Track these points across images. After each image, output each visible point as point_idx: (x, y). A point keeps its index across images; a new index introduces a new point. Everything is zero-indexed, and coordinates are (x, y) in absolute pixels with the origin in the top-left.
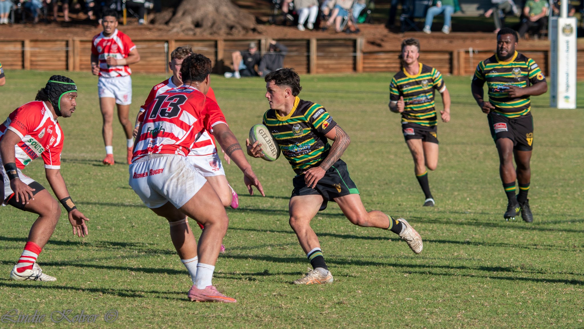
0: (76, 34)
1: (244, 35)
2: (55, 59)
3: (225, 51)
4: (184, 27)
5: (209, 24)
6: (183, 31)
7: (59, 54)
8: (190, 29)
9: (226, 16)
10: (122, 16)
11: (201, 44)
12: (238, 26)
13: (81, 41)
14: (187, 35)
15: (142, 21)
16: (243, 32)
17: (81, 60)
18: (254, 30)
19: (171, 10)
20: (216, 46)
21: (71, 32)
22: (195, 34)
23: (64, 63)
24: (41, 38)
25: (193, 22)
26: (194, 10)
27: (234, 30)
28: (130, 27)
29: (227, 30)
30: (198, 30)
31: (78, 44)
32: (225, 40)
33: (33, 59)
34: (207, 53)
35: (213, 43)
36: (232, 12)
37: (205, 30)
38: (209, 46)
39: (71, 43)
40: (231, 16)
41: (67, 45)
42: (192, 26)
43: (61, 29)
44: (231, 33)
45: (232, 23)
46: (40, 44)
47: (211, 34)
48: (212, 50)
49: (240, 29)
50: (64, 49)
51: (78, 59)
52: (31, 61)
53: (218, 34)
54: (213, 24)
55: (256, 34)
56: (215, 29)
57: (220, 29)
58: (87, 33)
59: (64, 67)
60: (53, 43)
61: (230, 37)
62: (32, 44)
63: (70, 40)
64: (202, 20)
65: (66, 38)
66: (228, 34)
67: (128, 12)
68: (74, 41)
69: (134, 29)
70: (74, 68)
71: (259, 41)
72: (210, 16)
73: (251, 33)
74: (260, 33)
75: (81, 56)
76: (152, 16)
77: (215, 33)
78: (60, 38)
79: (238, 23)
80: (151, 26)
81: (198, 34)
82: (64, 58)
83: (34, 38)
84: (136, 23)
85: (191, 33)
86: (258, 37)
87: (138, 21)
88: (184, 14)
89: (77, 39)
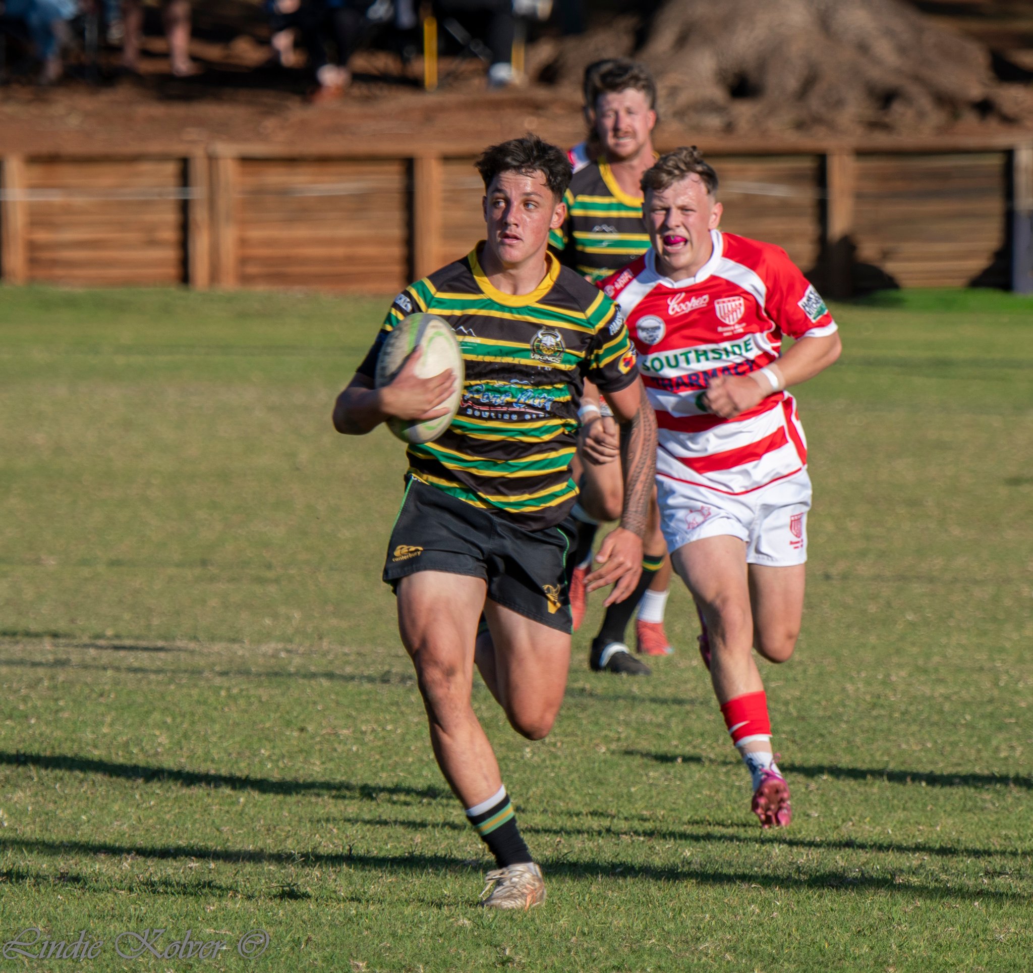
0: (222, 130)
1: (941, 130)
2: (131, 236)
3: (859, 196)
4: (683, 98)
5: (792, 83)
6: (680, 114)
7: (150, 217)
8: (711, 107)
9: (863, 48)
10: (420, 51)
11: (755, 168)
12: (913, 89)
13: (246, 160)
14: (697, 129)
15: (502, 72)
16: (936, 117)
17: (243, 242)
18: (985, 108)
19: (627, 23)
20: (821, 178)
21: (200, 123)
22: (729, 128)
23: (171, 254)
24: (71, 147)
25: (721, 76)
26: (727, 23)
27: (897, 108)
28: (450, 98)
29: (869, 112)
30: (744, 110)
31: (229, 171)
32: (861, 153)
33: (42, 236)
34: (784, 208)
35: (807, 164)
36: (889, 33)
37: (772, 111)
38: (793, 178)
39: (199, 169)
40: (884, 49)
41: (185, 177)
42: (718, 94)
43: (158, 110)
44: (887, 120)
45: (892, 81)
46: (68, 174)
47: (800, 126)
48: (805, 195)
49: (925, 102)
50: (173, 194)
51: (229, 236)
52: (32, 246)
53: (831, 126)
54: (809, 83)
55: (993, 123)
56: (814, 103)
57: (839, 104)
58: (270, 123)
59: (172, 271)
60: (123, 169)
61: (881, 140)
62: (37, 172)
63: (198, 153)
64: (762, 65)
65: (180, 149)
66: (874, 125)
67: (443, 33)
68: (212, 159)
69: (471, 106)
70: (214, 276)
71: (1009, 154)
72: (795, 49)
73: (970, 119)
74: (1009, 120)
75: (243, 223)
76: (545, 52)
77: (818, 120)
78: (155, 147)
79: (917, 79)
80: (542, 94)
81: (743, 125)
82: (170, 234)
83: (45, 147)
84: (477, 82)
85: (714, 121)
86: (1002, 138)
87: (486, 72)
88: (682, 41)
89: (226, 150)
